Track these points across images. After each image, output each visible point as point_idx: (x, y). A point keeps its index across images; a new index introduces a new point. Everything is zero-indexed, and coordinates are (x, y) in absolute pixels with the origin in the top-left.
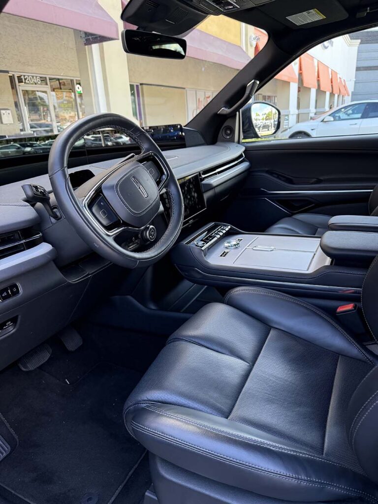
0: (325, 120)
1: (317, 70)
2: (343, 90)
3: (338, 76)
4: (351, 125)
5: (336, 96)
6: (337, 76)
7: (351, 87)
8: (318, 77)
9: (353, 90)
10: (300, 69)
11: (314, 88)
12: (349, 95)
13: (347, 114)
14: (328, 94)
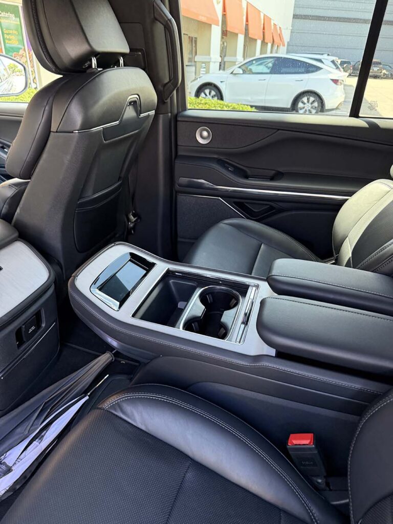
0: (234, 72)
2: (277, 39)
4: (260, 80)
5: (269, 45)
6: (271, 22)
7: (286, 37)
9: (289, 40)
10: (224, 10)
12: (284, 45)
14: (259, 42)
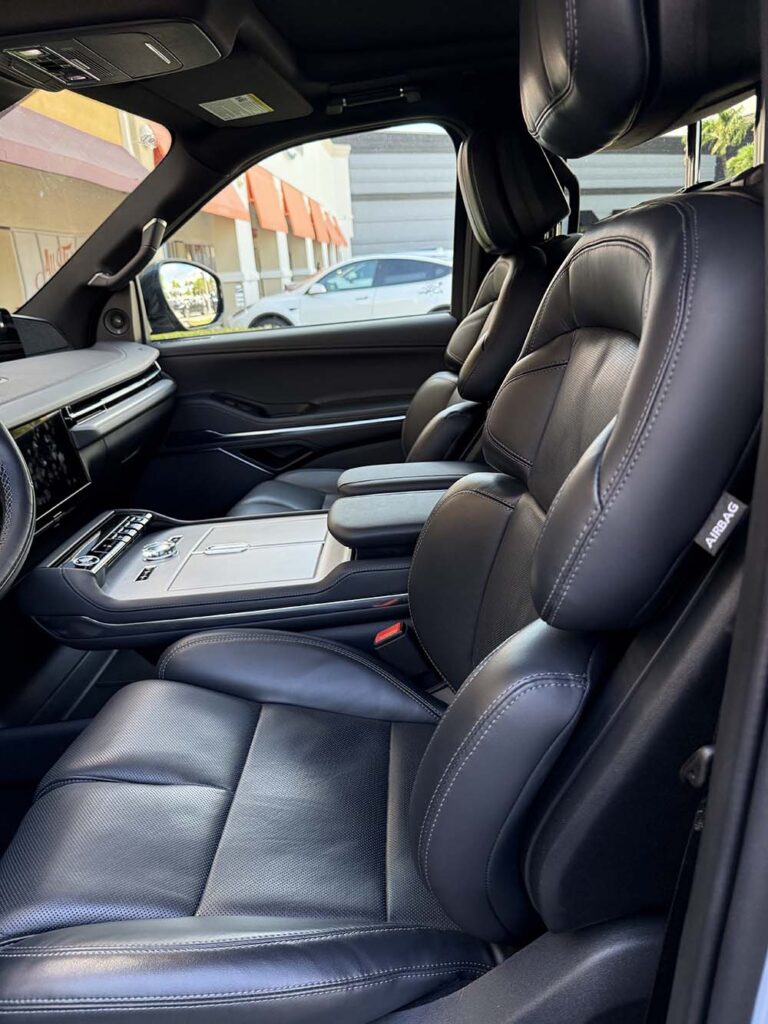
0: (311, 291)
1: (281, 198)
2: (334, 235)
3: (323, 210)
4: (358, 299)
5: (324, 246)
6: (320, 210)
7: (348, 232)
8: (286, 210)
9: (352, 236)
10: (251, 194)
11: (282, 230)
12: (346, 244)
13: (347, 279)
14: (309, 242)
